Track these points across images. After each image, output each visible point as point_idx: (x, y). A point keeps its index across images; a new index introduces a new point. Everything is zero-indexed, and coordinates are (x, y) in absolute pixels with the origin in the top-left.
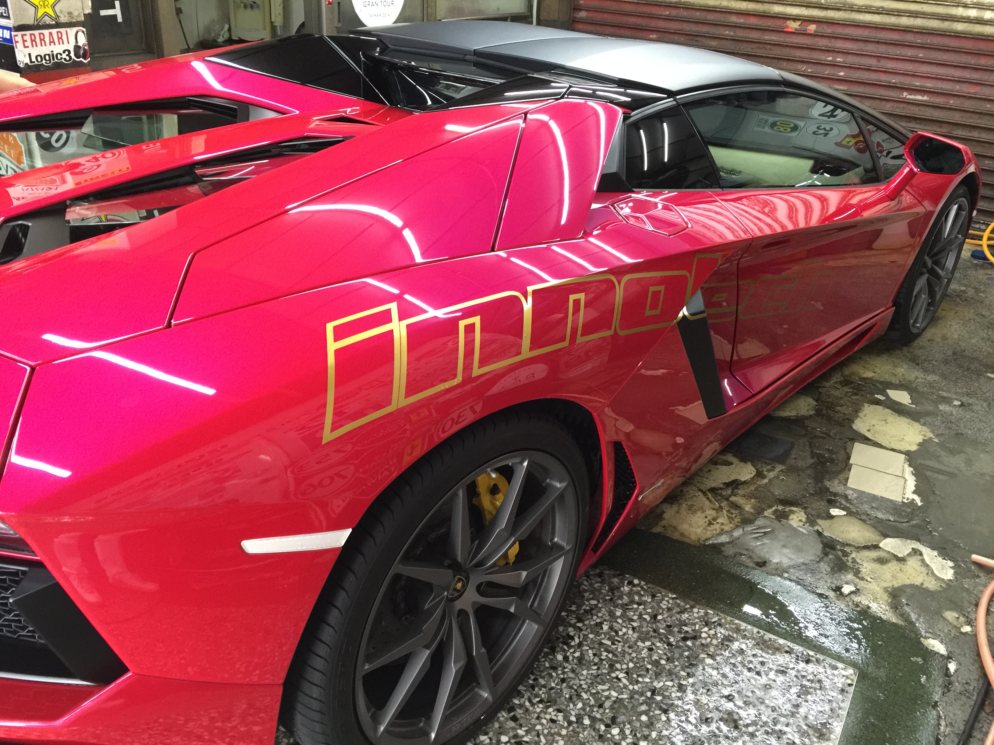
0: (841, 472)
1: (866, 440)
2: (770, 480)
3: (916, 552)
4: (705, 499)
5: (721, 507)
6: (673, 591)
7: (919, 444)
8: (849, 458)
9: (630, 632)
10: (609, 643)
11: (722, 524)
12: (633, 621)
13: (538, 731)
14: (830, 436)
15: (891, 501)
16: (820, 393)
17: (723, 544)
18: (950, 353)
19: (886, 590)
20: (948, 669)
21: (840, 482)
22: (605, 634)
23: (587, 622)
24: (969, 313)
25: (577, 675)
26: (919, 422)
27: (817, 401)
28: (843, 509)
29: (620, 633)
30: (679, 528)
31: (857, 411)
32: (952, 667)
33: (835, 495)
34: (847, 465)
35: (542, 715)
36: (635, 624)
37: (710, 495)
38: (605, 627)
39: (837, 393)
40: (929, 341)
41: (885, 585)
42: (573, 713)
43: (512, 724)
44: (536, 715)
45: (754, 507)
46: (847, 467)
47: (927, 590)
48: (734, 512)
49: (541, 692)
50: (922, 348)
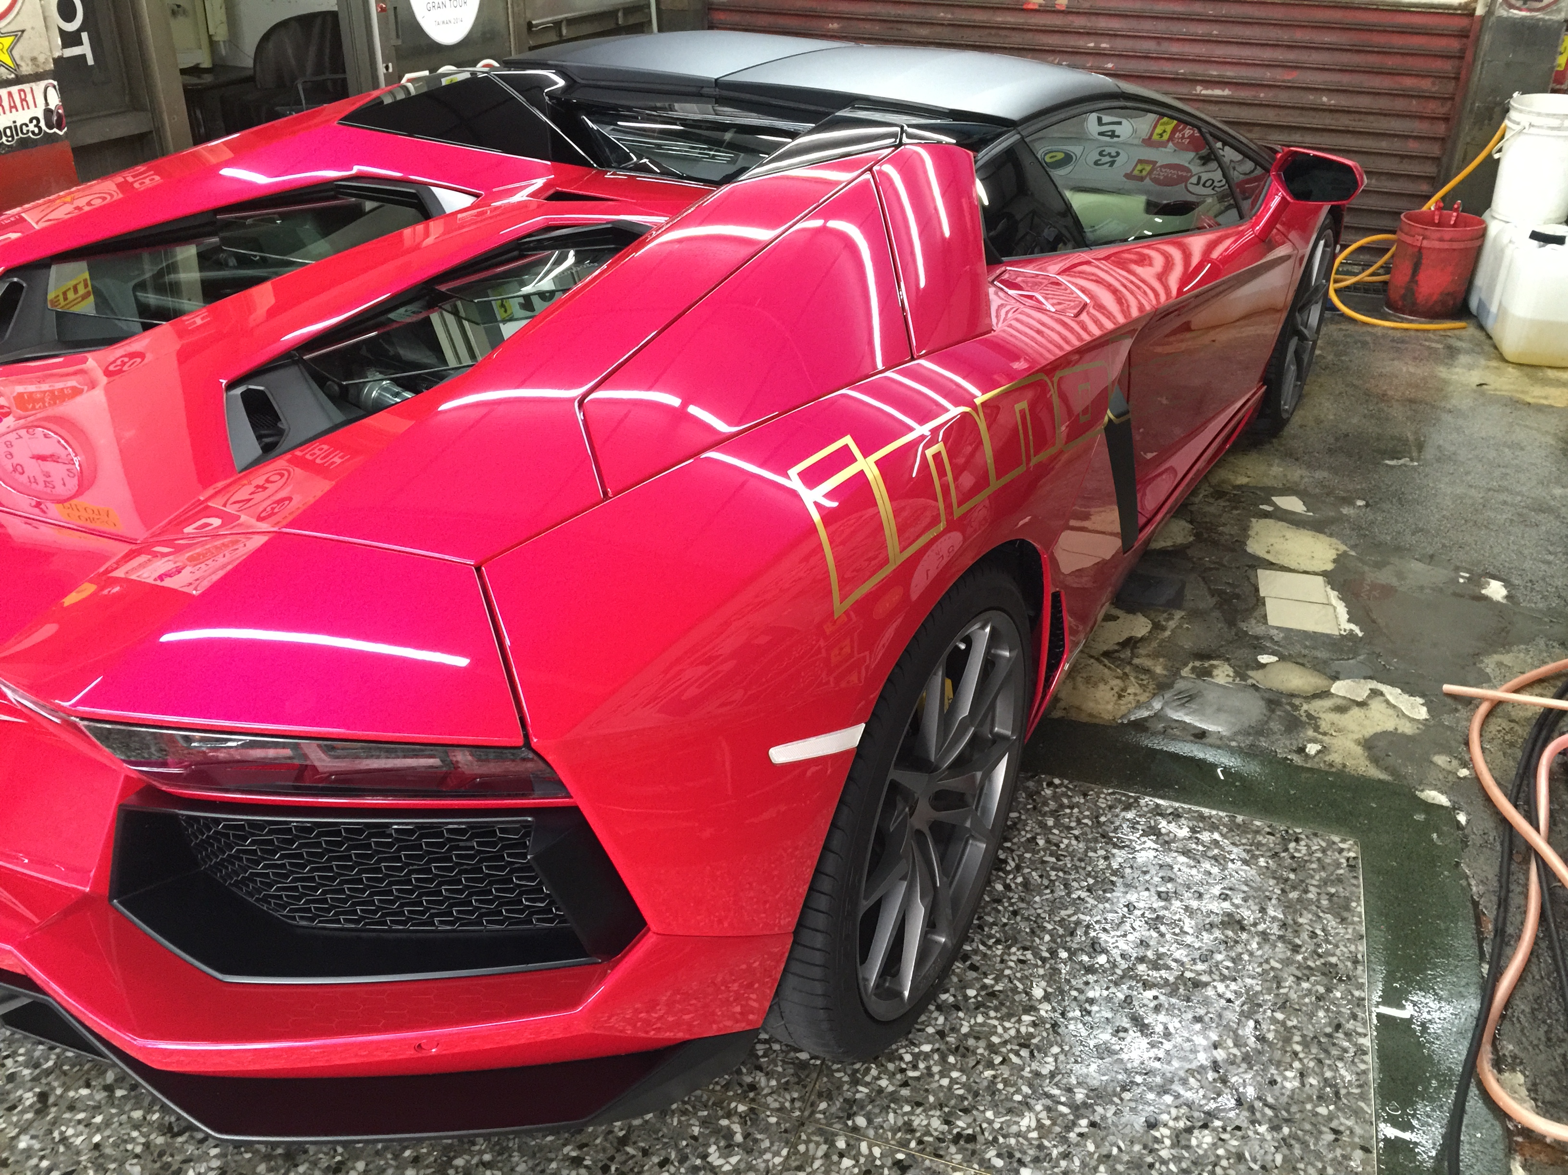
0: (1254, 608)
1: (1271, 566)
2: (1173, 631)
3: (1375, 693)
4: (1101, 667)
5: (1125, 674)
6: (1106, 784)
7: (1334, 561)
8: (1257, 590)
9: (1074, 842)
10: (1053, 860)
11: (1135, 694)
12: (1072, 828)
13: (1009, 977)
14: (1224, 566)
15: (1328, 636)
16: (1191, 512)
17: (1145, 719)
18: (1331, 440)
19: (1358, 743)
20: (1458, 822)
21: (1258, 622)
22: (1044, 850)
23: (1015, 840)
24: (1336, 383)
25: (1028, 903)
26: (1325, 533)
27: (1191, 522)
28: (1273, 653)
29: (1062, 846)
30: (1084, 707)
31: (1245, 529)
32: (1462, 818)
33: (1257, 638)
34: (1258, 600)
35: (1006, 957)
36: (1076, 832)
37: (1106, 662)
38: (1041, 842)
39: (1212, 509)
40: (1301, 426)
41: (1356, 736)
42: (1043, 948)
43: (972, 975)
44: (998, 959)
45: (1165, 668)
46: (1260, 602)
47: (1404, 735)
48: (1143, 677)
49: (993, 932)
50: (1295, 437)
